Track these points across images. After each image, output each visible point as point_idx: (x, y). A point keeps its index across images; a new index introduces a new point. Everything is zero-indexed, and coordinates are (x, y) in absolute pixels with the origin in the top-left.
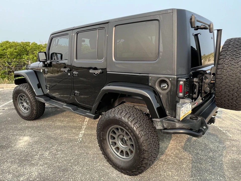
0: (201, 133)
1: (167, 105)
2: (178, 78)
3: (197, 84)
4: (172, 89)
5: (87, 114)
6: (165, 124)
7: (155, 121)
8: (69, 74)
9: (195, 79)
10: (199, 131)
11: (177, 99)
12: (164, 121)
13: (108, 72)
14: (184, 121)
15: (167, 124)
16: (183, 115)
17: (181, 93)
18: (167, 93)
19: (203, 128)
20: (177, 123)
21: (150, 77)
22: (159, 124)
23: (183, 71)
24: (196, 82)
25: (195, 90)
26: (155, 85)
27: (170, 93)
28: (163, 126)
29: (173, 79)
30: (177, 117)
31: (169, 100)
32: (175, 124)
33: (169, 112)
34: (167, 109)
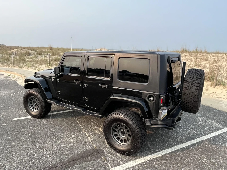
0: (173, 127)
1: (153, 111)
2: (160, 95)
3: (170, 97)
4: (157, 101)
5: (95, 115)
6: (152, 122)
7: (146, 120)
8: (80, 85)
9: (169, 94)
10: (172, 126)
11: (159, 107)
12: (151, 120)
13: (113, 87)
14: (163, 120)
15: (153, 122)
16: (163, 116)
17: (162, 104)
18: (154, 103)
19: (174, 124)
20: (159, 122)
21: (143, 93)
22: (148, 122)
23: (163, 91)
24: (170, 96)
25: (169, 101)
26: (146, 98)
27: (155, 104)
28: (151, 123)
29: (157, 95)
30: (159, 118)
31: (155, 107)
32: (158, 122)
33: (154, 114)
34: (153, 113)
